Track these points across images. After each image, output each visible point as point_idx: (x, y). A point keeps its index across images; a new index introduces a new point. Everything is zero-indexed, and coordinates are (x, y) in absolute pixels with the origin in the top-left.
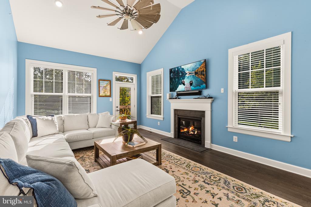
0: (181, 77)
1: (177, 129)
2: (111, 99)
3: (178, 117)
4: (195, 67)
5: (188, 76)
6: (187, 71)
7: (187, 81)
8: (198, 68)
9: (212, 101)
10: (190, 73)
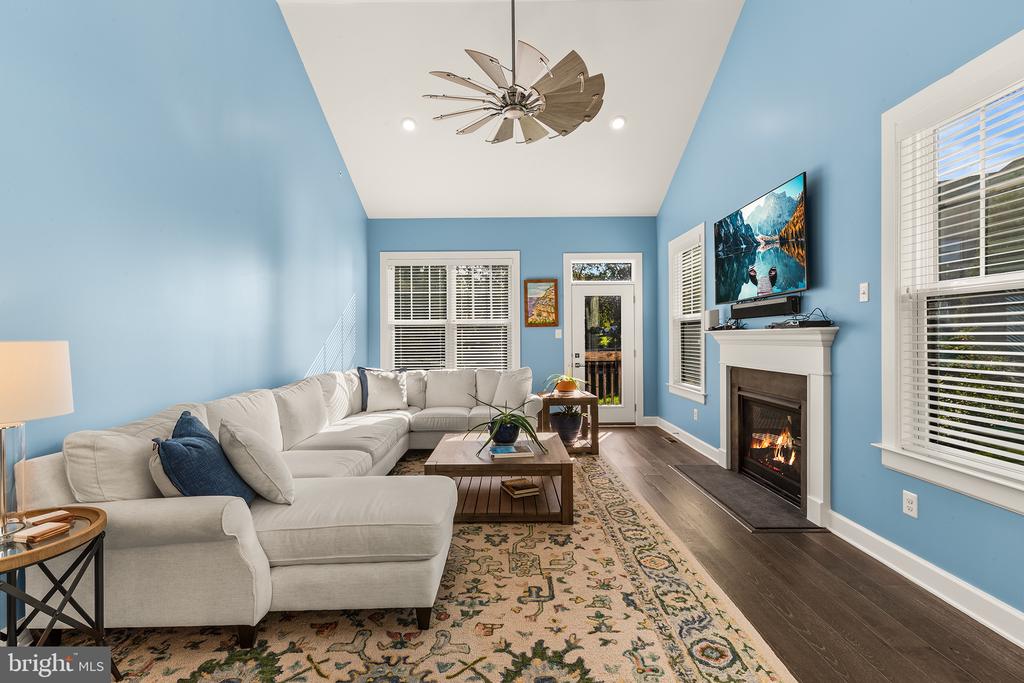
0: (745, 257)
1: (737, 440)
2: (558, 332)
3: (739, 396)
4: (780, 220)
5: (762, 251)
6: (761, 236)
7: (761, 269)
8: (787, 222)
9: (832, 338)
10: (767, 243)
